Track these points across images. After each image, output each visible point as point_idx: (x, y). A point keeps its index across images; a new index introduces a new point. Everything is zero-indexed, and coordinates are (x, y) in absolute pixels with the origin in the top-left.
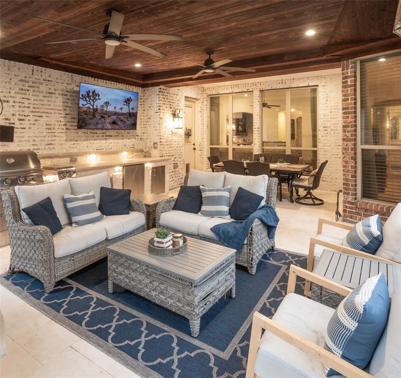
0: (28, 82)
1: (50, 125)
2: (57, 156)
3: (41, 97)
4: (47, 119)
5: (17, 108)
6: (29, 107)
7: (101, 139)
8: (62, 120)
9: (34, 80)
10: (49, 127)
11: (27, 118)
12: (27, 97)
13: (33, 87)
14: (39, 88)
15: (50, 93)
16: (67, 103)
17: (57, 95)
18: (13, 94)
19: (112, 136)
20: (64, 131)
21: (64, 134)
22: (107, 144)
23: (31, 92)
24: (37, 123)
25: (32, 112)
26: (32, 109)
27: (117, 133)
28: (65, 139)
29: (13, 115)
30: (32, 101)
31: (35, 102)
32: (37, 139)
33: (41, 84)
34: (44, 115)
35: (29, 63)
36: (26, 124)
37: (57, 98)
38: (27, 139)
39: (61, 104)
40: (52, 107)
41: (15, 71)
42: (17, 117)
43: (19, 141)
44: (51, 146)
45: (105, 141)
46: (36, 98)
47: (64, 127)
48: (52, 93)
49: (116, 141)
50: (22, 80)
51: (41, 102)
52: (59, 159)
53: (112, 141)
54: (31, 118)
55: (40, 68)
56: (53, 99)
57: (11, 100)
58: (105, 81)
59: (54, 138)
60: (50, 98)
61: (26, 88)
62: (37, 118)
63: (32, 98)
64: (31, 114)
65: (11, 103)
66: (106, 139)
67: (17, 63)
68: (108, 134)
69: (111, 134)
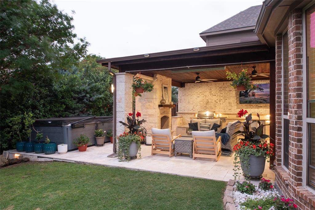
0: (222, 88)
1: (230, 102)
2: (231, 114)
3: (227, 93)
4: (229, 100)
5: (218, 97)
6: (222, 97)
7: (255, 108)
8: (235, 100)
9: (224, 87)
10: (230, 103)
11: (222, 100)
12: (221, 93)
13: (223, 89)
14: (226, 89)
15: (230, 91)
16: (237, 93)
17: (233, 91)
18: (217, 93)
19: (262, 107)
20: (236, 105)
21: (236, 106)
22: (259, 111)
23: (223, 91)
24: (225, 102)
25: (224, 98)
26: (223, 97)
27: (265, 105)
28: (236, 107)
29: (217, 99)
30: (223, 94)
31: (225, 94)
32: (225, 108)
33: (226, 88)
34: (228, 99)
35: (222, 81)
36: (221, 102)
37: (233, 92)
38: (221, 107)
39: (235, 94)
40: (231, 96)
41: (218, 85)
42: (219, 100)
43: (219, 108)
44: (231, 110)
45: (257, 109)
46: (225, 93)
47: (236, 103)
48: (231, 90)
49: (265, 109)
50: (220, 88)
51: (227, 94)
52: (231, 115)
53: (262, 109)
54: (223, 100)
55: (226, 82)
56: (231, 93)
57: (216, 95)
58: (257, 81)
59: (231, 107)
60: (230, 93)
61: (221, 90)
62: (225, 100)
63: (223, 93)
64: (223, 99)
65: (217, 96)
66: (258, 108)
67: (218, 82)
68: (259, 106)
69: (261, 106)
